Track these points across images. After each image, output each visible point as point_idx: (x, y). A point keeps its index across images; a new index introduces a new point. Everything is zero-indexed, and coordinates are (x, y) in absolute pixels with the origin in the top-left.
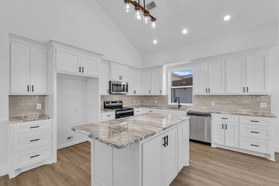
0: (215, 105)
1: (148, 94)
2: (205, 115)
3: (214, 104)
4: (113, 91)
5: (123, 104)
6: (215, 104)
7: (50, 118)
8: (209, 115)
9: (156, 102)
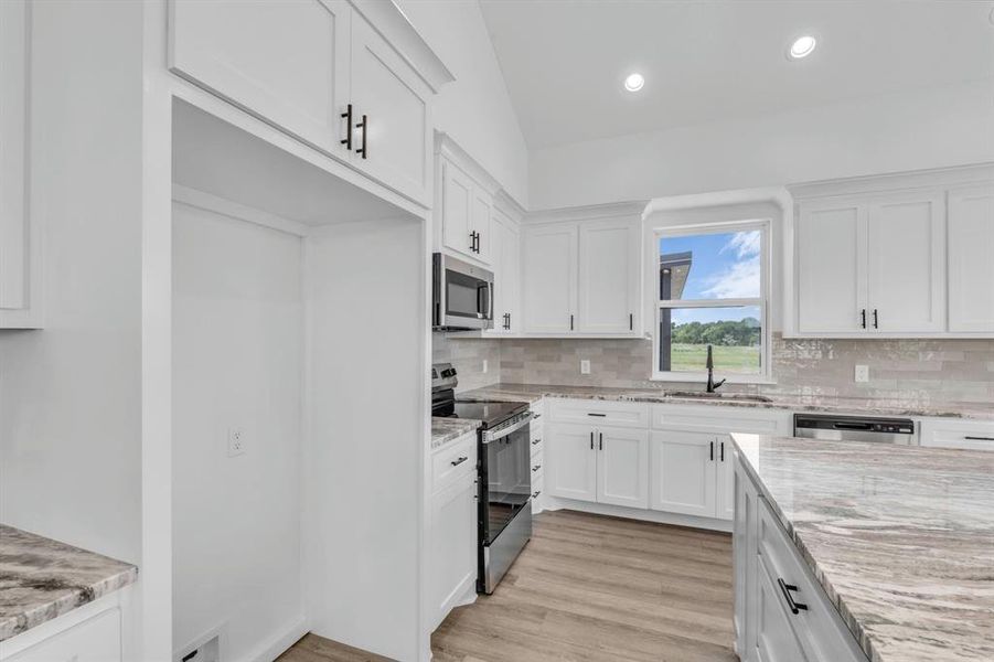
0: (870, 376)
1: (559, 329)
2: (888, 426)
3: (866, 374)
4: (448, 313)
5: (455, 385)
6: (873, 374)
7: (95, 586)
8: (906, 427)
9: (586, 367)
